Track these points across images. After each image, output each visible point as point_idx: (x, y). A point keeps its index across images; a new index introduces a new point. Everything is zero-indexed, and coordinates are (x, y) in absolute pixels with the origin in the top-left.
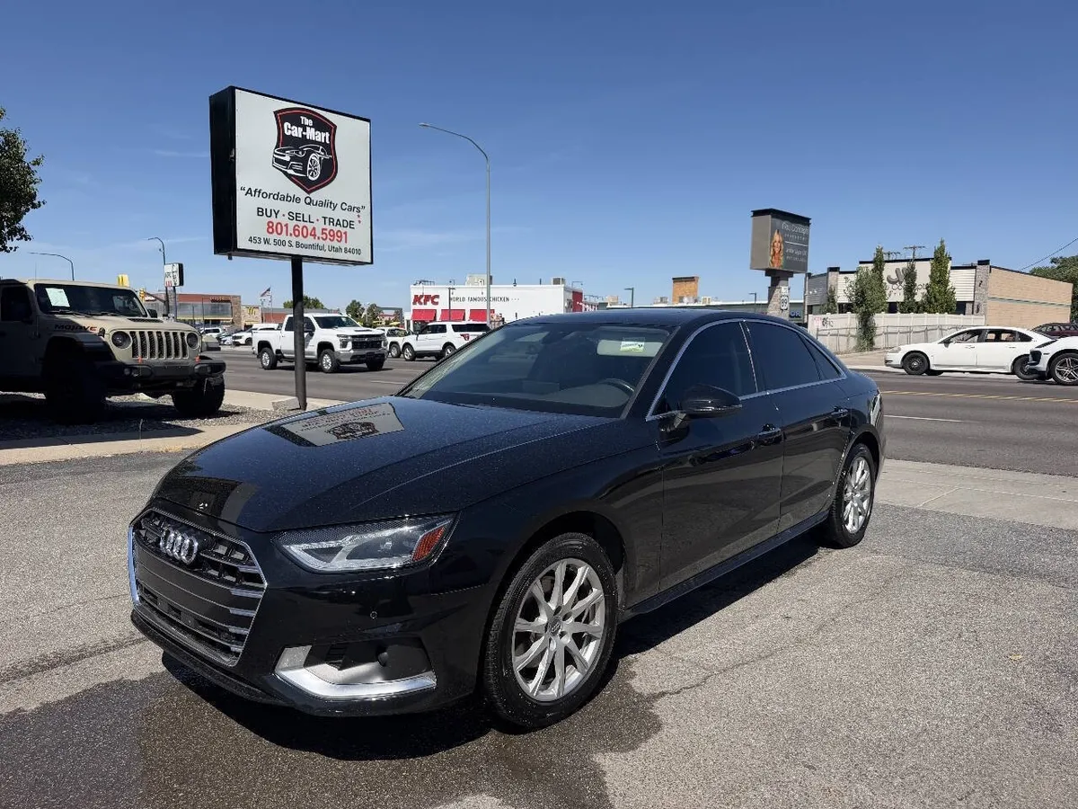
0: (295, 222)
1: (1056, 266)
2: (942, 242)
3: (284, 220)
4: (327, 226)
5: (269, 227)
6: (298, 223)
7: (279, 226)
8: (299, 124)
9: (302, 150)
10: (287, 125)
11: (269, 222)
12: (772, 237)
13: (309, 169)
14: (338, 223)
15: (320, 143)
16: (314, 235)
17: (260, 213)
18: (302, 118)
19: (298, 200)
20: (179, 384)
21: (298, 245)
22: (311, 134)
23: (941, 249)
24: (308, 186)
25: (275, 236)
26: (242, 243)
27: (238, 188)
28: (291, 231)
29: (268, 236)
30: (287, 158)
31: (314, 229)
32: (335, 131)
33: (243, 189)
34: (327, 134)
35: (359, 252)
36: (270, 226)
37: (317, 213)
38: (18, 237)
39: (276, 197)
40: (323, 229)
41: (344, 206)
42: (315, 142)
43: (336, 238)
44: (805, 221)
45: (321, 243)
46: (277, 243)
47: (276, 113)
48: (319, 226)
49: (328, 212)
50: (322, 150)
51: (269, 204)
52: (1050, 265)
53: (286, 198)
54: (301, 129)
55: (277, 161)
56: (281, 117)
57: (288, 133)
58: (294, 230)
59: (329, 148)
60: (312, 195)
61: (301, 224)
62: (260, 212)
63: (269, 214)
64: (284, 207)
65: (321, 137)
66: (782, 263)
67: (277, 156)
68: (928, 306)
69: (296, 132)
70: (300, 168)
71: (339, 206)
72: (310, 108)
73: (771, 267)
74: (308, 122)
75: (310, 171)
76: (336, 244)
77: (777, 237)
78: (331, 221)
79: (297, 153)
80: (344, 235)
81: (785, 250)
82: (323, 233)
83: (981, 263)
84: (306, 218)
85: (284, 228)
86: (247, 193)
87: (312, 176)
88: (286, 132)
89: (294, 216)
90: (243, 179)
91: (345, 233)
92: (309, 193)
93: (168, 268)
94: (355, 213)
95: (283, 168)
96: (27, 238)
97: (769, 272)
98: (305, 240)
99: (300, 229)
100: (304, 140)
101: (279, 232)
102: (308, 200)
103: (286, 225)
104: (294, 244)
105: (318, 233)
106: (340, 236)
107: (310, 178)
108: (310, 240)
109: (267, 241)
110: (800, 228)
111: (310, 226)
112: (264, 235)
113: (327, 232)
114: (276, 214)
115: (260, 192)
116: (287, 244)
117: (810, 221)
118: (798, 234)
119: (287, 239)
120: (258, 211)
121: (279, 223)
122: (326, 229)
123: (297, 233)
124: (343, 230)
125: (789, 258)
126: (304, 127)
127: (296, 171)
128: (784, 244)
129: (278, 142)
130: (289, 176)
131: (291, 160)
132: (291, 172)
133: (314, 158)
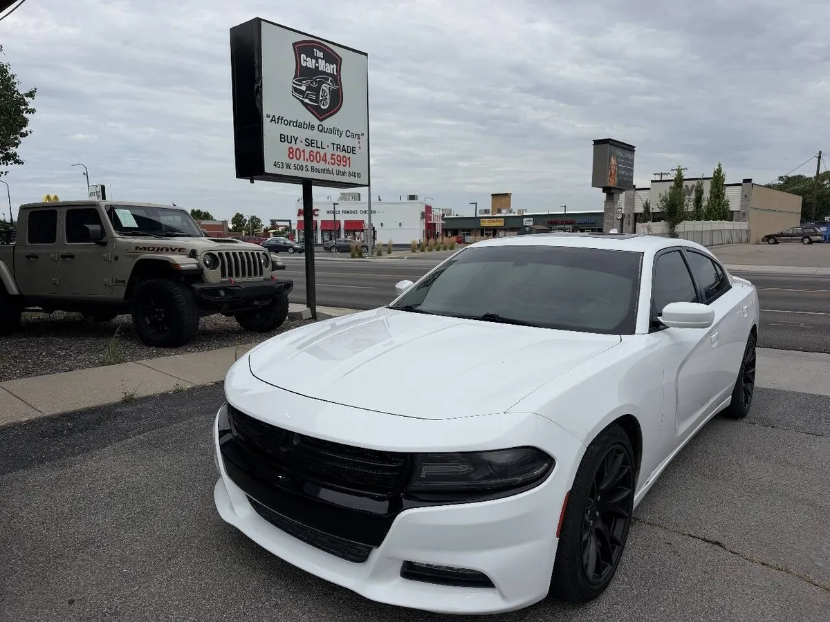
0: (310, 148)
1: (782, 183)
2: (719, 165)
3: (302, 146)
4: (335, 152)
5: (290, 153)
6: (312, 149)
7: (298, 151)
8: (312, 56)
9: (315, 80)
10: (303, 56)
11: (290, 148)
12: (610, 161)
13: (321, 98)
14: (344, 149)
15: (329, 74)
16: (325, 161)
17: (283, 140)
18: (315, 50)
19: (312, 127)
21: (313, 169)
22: (323, 66)
23: (719, 171)
24: (321, 114)
25: (294, 161)
26: (269, 168)
27: (264, 115)
28: (307, 156)
29: (289, 161)
30: (304, 88)
31: (325, 154)
32: (341, 64)
33: (268, 116)
34: (335, 66)
35: (359, 175)
36: (291, 151)
37: (328, 139)
38: (12, 161)
39: (295, 124)
40: (333, 155)
41: (348, 134)
42: (325, 73)
43: (342, 163)
44: (631, 149)
45: (330, 167)
46: (297, 167)
47: (294, 44)
48: (329, 151)
49: (335, 138)
50: (331, 81)
51: (290, 131)
53: (303, 125)
54: (314, 61)
55: (296, 90)
56: (298, 49)
57: (304, 64)
58: (310, 155)
59: (336, 79)
60: (323, 123)
61: (315, 150)
62: (283, 138)
63: (290, 141)
64: (303, 134)
65: (330, 68)
66: (616, 182)
67: (295, 86)
68: (709, 215)
69: (310, 63)
70: (314, 97)
71: (344, 133)
72: (320, 41)
73: (608, 185)
74: (320, 54)
75: (322, 100)
76: (342, 168)
77: (613, 161)
78: (338, 147)
79: (312, 83)
81: (618, 171)
82: (332, 159)
83: (745, 181)
84: (319, 145)
85: (302, 153)
86: (272, 120)
87: (323, 105)
88: (302, 63)
89: (310, 143)
90: (269, 107)
91: (349, 158)
92: (321, 120)
94: (356, 140)
95: (300, 96)
97: (606, 189)
98: (318, 164)
99: (314, 155)
100: (316, 71)
101: (298, 157)
102: (320, 128)
103: (304, 151)
104: (310, 169)
105: (329, 158)
106: (346, 161)
107: (322, 107)
108: (322, 165)
109: (288, 166)
110: (630, 156)
111: (322, 152)
112: (286, 160)
113: (335, 157)
114: (296, 140)
115: (282, 119)
116: (305, 168)
117: (635, 149)
118: (627, 159)
119: (304, 164)
120: (281, 138)
121: (298, 149)
122: (334, 155)
123: (312, 158)
124: (347, 155)
125: (620, 178)
126: (317, 59)
127: (310, 100)
128: (618, 167)
129: (296, 72)
130: (305, 105)
131: (307, 90)
132: (307, 101)
133: (325, 88)
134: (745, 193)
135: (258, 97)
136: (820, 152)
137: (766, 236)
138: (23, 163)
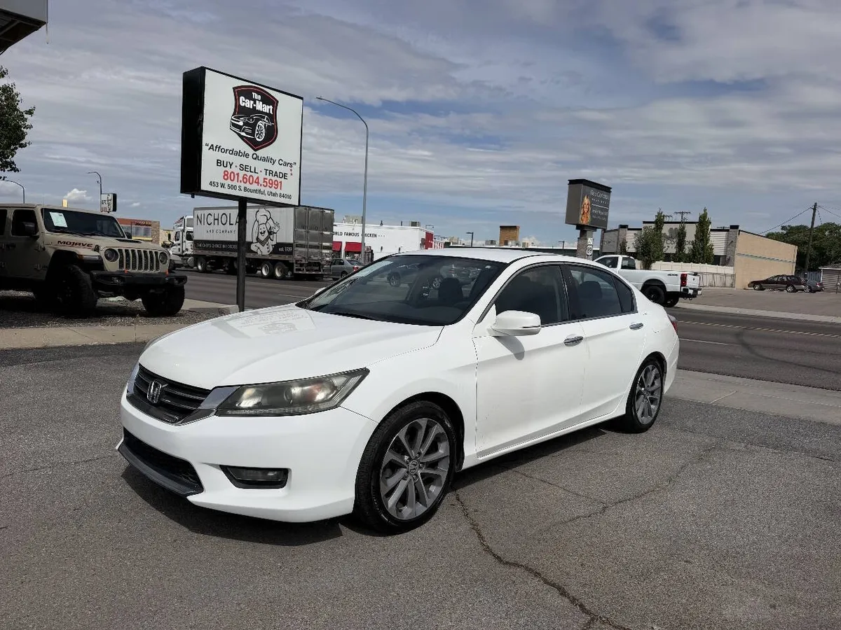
0: (244, 172)
2: (705, 210)
3: (236, 170)
4: (267, 176)
5: (225, 175)
6: (246, 173)
7: (232, 174)
8: (251, 98)
9: (252, 118)
10: (242, 98)
11: (225, 171)
12: (583, 200)
13: (256, 132)
14: (276, 174)
15: (266, 114)
16: (258, 183)
18: (254, 94)
19: (247, 155)
20: (152, 291)
21: (246, 189)
22: (259, 106)
23: (704, 216)
24: (256, 145)
25: (229, 182)
26: (205, 186)
27: (204, 144)
28: (241, 178)
29: (224, 181)
30: (241, 123)
31: (258, 178)
32: (277, 105)
33: (207, 145)
34: (271, 107)
35: (290, 197)
37: (260, 166)
38: (9, 168)
39: (231, 152)
41: (281, 162)
42: (262, 112)
43: (274, 186)
44: (607, 190)
45: (262, 189)
46: (230, 187)
47: (234, 89)
48: (262, 176)
49: (268, 166)
50: (267, 119)
51: (225, 157)
52: (781, 231)
53: (238, 153)
54: (252, 102)
55: (234, 125)
56: (239, 92)
57: (243, 104)
58: (244, 178)
59: (272, 117)
60: (257, 152)
61: (249, 174)
62: (219, 163)
63: (225, 165)
64: (238, 161)
65: (268, 109)
66: (589, 220)
67: (233, 122)
68: (693, 258)
69: (249, 104)
70: (250, 131)
73: (581, 222)
74: (258, 97)
75: (257, 134)
76: (273, 190)
77: (586, 201)
78: (271, 172)
79: (249, 119)
80: (279, 184)
81: (592, 210)
82: (264, 182)
83: (732, 227)
84: (253, 170)
85: (236, 176)
86: (210, 148)
87: (259, 138)
88: (241, 103)
89: (243, 167)
90: (208, 138)
91: (281, 182)
92: (256, 150)
93: (104, 197)
94: (289, 168)
95: (237, 130)
96: (15, 170)
98: (251, 186)
99: (248, 178)
100: (254, 110)
101: (232, 179)
102: (255, 156)
103: (238, 174)
104: (242, 189)
105: (261, 181)
106: (277, 185)
107: (257, 139)
108: (255, 186)
109: (223, 186)
110: (606, 197)
111: (255, 176)
112: (221, 180)
113: (267, 181)
114: (231, 166)
115: (219, 148)
116: (238, 188)
117: (611, 190)
118: (602, 199)
119: (238, 185)
120: (218, 163)
121: (232, 172)
122: (266, 179)
123: (245, 180)
124: (279, 180)
125: (594, 217)
126: (255, 101)
127: (247, 133)
128: (592, 206)
129: (235, 110)
130: (242, 137)
131: (243, 125)
132: (243, 134)
133: (260, 124)
134: (731, 239)
135: (199, 129)
136: (816, 204)
137: (752, 282)
138: (18, 171)
